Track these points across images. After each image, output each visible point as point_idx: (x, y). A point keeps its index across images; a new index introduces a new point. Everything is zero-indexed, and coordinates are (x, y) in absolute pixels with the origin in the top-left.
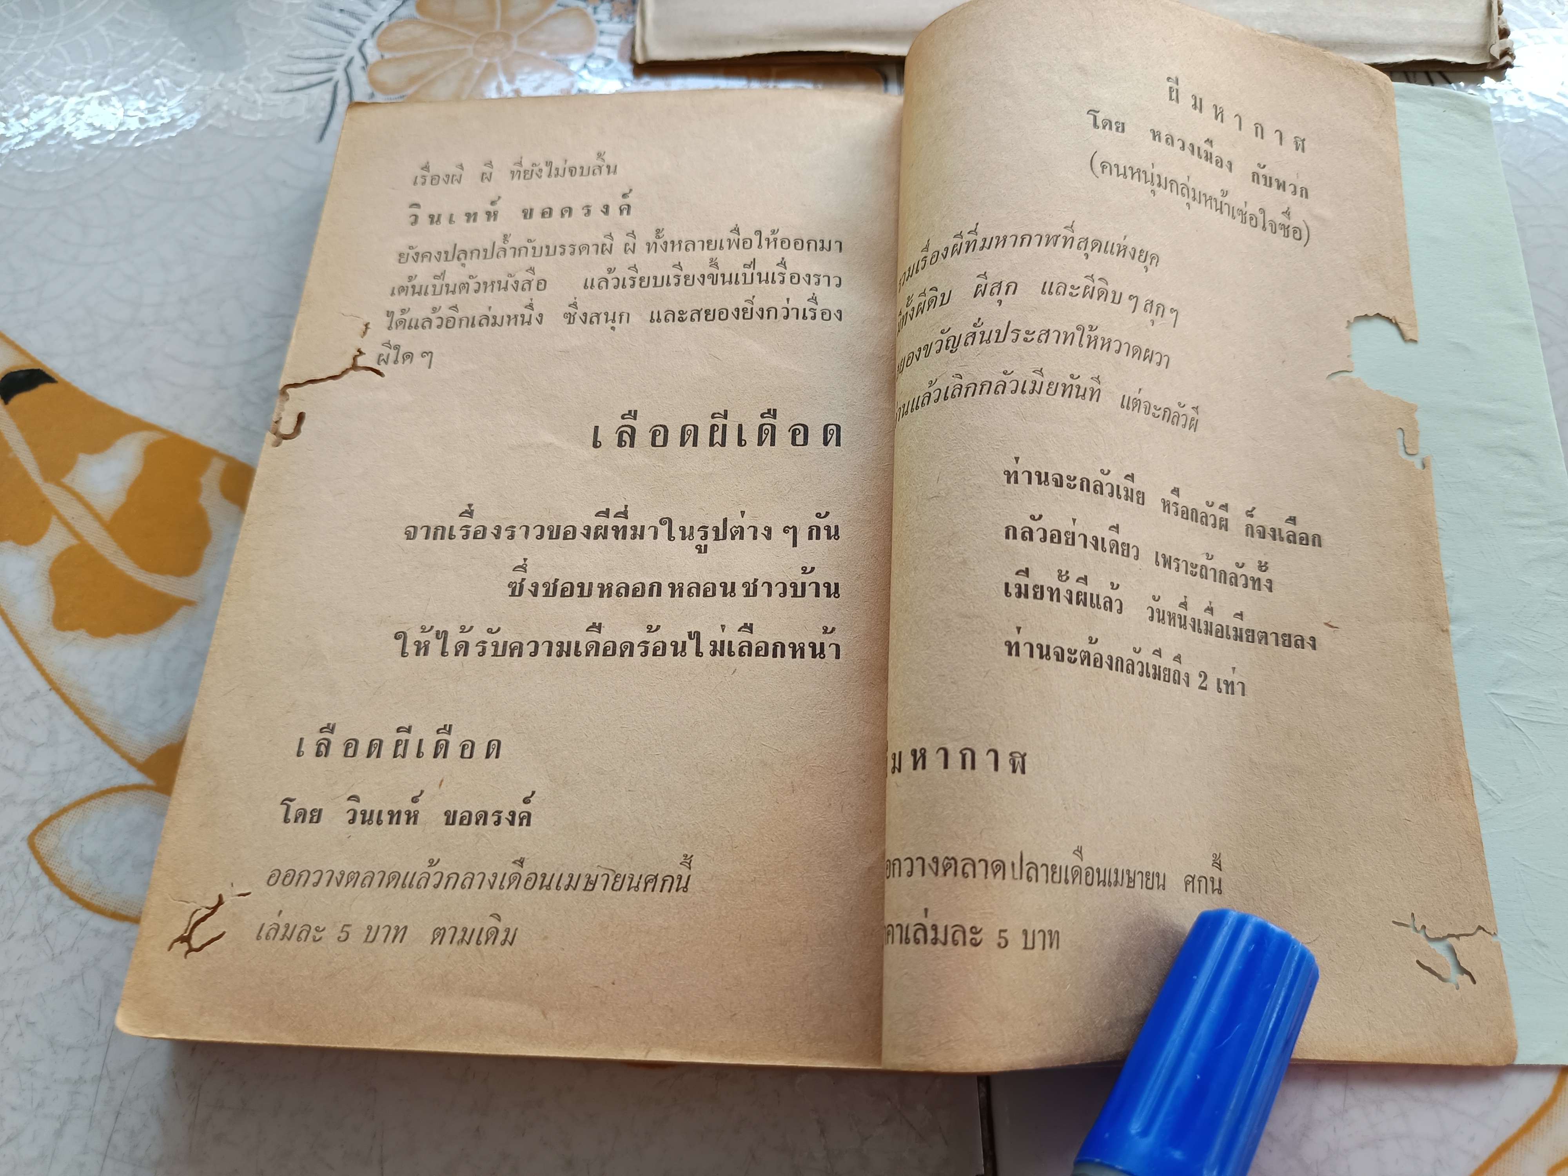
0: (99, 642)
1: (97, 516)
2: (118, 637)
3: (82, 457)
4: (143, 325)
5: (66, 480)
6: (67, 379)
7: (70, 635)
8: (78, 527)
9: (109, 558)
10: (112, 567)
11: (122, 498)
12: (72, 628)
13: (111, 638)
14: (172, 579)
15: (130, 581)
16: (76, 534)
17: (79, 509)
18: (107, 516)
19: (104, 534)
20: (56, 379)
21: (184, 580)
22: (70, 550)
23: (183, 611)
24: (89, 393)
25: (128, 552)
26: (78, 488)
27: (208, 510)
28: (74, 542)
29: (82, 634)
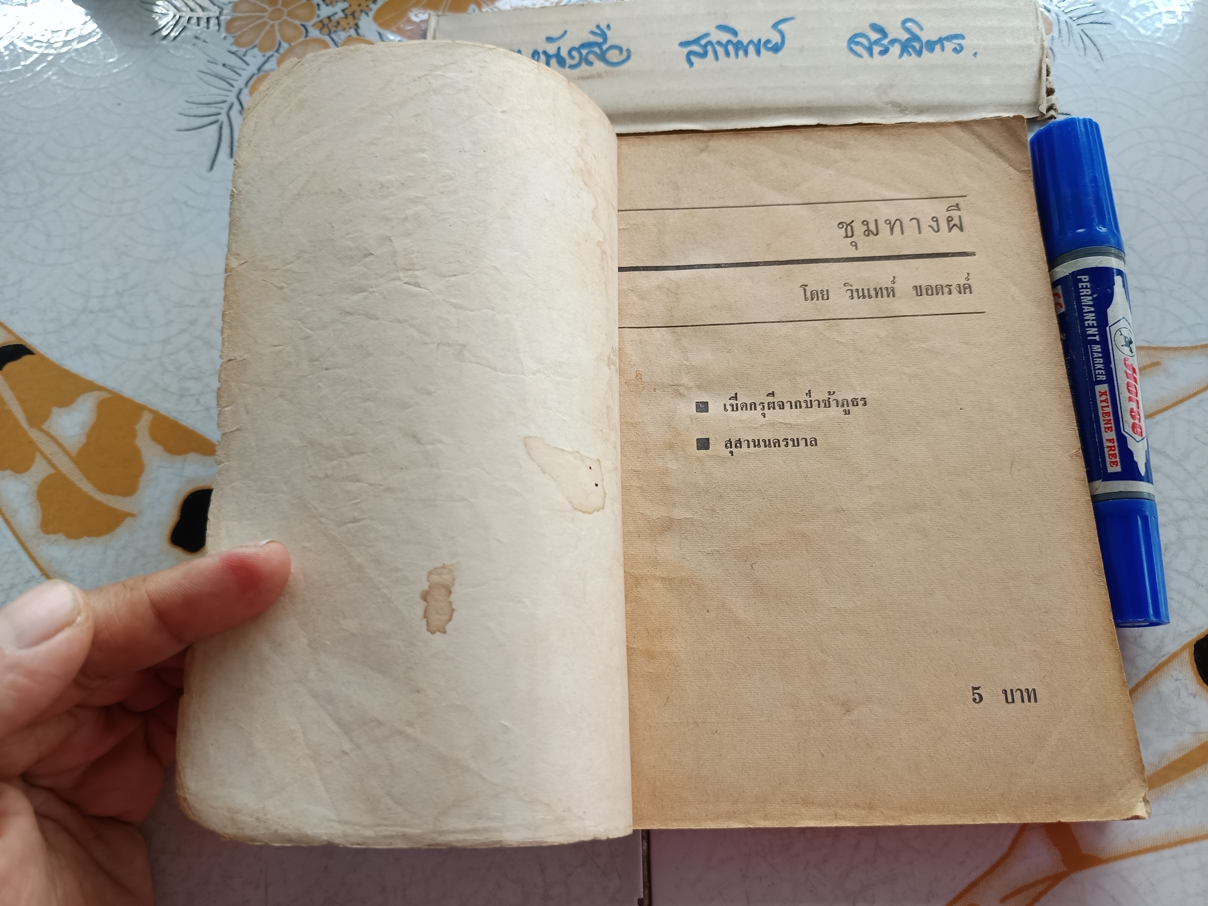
0: (73, 542)
1: (67, 453)
2: (85, 539)
3: (55, 410)
4: (92, 312)
5: (45, 426)
6: (42, 352)
7: (53, 537)
8: (55, 461)
9: (77, 483)
10: (79, 490)
11: (83, 440)
12: (54, 532)
13: (80, 540)
14: (120, 498)
15: (91, 500)
16: (53, 466)
17: (55, 448)
18: (74, 452)
19: (72, 465)
20: (34, 352)
21: (128, 499)
22: (50, 477)
23: (128, 521)
24: (57, 363)
25: (90, 479)
26: (53, 433)
27: (141, 449)
28: (52, 471)
29: (61, 536)
